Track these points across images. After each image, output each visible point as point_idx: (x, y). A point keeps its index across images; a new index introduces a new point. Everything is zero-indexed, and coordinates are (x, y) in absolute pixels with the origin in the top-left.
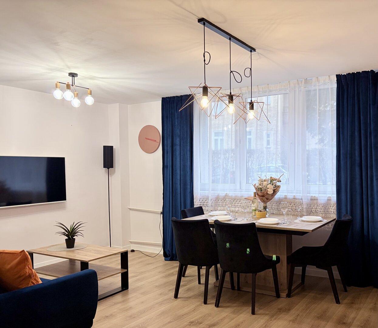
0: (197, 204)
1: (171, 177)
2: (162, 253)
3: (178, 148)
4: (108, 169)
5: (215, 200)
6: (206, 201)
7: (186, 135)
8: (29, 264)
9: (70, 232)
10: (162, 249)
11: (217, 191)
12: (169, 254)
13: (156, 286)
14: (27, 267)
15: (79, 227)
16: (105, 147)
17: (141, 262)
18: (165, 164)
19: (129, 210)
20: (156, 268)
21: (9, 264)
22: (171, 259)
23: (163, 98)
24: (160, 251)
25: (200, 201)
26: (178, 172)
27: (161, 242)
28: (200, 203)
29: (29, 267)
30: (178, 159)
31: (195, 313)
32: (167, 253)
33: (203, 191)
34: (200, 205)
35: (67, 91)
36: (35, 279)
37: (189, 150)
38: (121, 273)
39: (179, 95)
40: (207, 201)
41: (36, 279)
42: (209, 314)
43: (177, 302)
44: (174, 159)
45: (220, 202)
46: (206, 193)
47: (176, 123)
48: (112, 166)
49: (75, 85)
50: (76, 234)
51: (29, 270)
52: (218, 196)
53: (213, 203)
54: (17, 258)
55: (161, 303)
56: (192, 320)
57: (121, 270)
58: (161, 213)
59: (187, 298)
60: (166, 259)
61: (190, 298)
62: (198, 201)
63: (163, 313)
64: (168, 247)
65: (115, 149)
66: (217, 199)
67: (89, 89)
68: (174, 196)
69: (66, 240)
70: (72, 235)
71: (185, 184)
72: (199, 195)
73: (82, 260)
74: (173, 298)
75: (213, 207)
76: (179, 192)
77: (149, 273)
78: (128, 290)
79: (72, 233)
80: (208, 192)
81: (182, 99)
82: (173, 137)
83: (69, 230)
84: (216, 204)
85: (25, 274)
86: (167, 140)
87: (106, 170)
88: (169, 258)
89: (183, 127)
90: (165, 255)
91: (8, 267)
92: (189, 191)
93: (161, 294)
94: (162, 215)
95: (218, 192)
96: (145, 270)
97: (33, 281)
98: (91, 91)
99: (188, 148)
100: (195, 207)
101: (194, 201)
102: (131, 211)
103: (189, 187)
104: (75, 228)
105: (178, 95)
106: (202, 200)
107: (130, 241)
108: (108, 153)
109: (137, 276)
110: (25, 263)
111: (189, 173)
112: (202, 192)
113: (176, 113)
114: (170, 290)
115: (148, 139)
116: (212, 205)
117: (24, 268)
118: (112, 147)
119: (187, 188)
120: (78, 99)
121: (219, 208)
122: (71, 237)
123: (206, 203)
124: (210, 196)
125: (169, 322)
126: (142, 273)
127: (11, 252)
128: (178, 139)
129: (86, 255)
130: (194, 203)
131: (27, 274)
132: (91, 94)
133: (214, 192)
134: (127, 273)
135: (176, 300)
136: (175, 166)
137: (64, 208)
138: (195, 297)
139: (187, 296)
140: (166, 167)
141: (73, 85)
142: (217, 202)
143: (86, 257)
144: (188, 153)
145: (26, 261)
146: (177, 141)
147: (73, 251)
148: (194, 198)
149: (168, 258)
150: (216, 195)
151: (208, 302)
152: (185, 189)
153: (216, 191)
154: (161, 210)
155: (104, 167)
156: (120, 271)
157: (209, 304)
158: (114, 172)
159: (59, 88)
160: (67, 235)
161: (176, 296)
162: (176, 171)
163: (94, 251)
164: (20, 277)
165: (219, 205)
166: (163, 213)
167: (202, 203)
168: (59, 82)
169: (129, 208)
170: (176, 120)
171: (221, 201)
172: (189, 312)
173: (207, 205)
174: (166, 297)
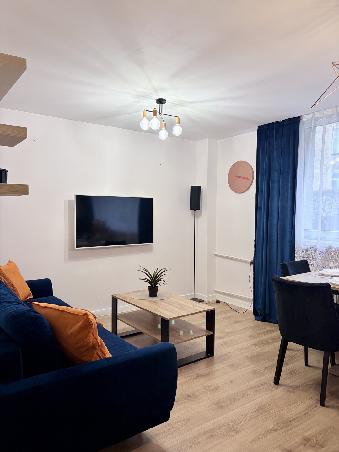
0: (298, 257)
1: (265, 221)
2: (252, 309)
3: (276, 185)
4: (195, 210)
5: (326, 253)
6: (311, 252)
7: (287, 169)
8: (94, 331)
9: (154, 279)
10: (252, 305)
11: (329, 241)
12: (261, 314)
13: (248, 358)
14: (91, 335)
15: (161, 275)
16: (192, 187)
17: (227, 318)
18: (258, 206)
19: (215, 256)
20: (245, 329)
21: (71, 328)
22: (263, 320)
23: (259, 127)
24: (249, 306)
25: (304, 253)
26: (275, 214)
27: (251, 297)
28: (303, 255)
29: (93, 335)
30: (276, 199)
31: (308, 420)
32: (259, 312)
33: (308, 239)
34: (304, 257)
35: (154, 118)
36: (101, 351)
37: (290, 188)
38: (207, 337)
39: (279, 119)
40: (313, 254)
41: (103, 350)
42: (332, 429)
43: (279, 392)
44: (271, 199)
45: (333, 256)
46: (312, 243)
47: (275, 155)
48: (199, 208)
49: (163, 113)
50: (159, 282)
51: (93, 339)
52: (330, 247)
53: (322, 256)
54: (80, 322)
55: (257, 389)
56: (307, 434)
57: (207, 332)
58: (252, 263)
59: (292, 387)
60: (256, 319)
61: (296, 388)
62: (300, 252)
63: (261, 409)
64: (260, 306)
65: (202, 189)
66: (329, 251)
67: (177, 117)
68: (268, 244)
69: (149, 287)
70: (155, 282)
71: (284, 230)
72: (302, 245)
73: (163, 317)
74: (272, 383)
75: (322, 261)
76: (275, 240)
77: (238, 335)
78: (214, 358)
79: (155, 281)
80: (316, 241)
81: (284, 124)
82: (270, 172)
83: (153, 277)
84: (327, 259)
85: (88, 344)
86: (262, 176)
87: (192, 212)
88: (261, 318)
89: (283, 159)
90: (255, 313)
91: (70, 331)
92: (288, 238)
93: (255, 373)
94: (252, 266)
95: (331, 242)
96: (233, 331)
97: (99, 353)
98: (179, 119)
99: (290, 184)
100: (296, 260)
101: (296, 252)
102: (217, 257)
103: (288, 234)
104: (158, 275)
105: (278, 121)
106: (307, 252)
107: (215, 290)
108: (196, 192)
109: (224, 338)
110: (88, 330)
111: (289, 216)
112: (306, 240)
113: (276, 142)
114: (266, 368)
115: (239, 177)
116: (321, 259)
117: (87, 335)
118: (199, 187)
119: (286, 235)
120: (166, 130)
121: (331, 264)
122: (154, 285)
123: (311, 256)
124: (318, 247)
125: (273, 431)
126: (229, 333)
127: (74, 312)
128: (276, 175)
129: (168, 310)
130: (295, 255)
131: (91, 344)
132: (179, 123)
133: (324, 242)
134: (213, 335)
135: (277, 388)
136: (271, 208)
137: (150, 250)
138: (304, 387)
139: (291, 384)
140: (259, 209)
141: (161, 113)
142: (328, 256)
143: (168, 313)
144: (290, 191)
145: (89, 327)
146: (275, 176)
147: (155, 302)
148: (295, 248)
149: (259, 318)
150: (328, 246)
151: (326, 404)
152: (283, 236)
153: (327, 240)
154: (251, 259)
155: (191, 209)
156: (205, 333)
157: (328, 407)
158: (201, 214)
159: (147, 117)
160: (150, 283)
161: (277, 381)
162: (272, 214)
163: (176, 304)
164: (83, 346)
165: (331, 259)
166: (254, 263)
167: (307, 256)
168: (146, 111)
169: (214, 254)
170: (275, 151)
171: (335, 254)
172: (299, 417)
173: (313, 258)
174: (262, 379)
